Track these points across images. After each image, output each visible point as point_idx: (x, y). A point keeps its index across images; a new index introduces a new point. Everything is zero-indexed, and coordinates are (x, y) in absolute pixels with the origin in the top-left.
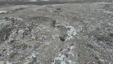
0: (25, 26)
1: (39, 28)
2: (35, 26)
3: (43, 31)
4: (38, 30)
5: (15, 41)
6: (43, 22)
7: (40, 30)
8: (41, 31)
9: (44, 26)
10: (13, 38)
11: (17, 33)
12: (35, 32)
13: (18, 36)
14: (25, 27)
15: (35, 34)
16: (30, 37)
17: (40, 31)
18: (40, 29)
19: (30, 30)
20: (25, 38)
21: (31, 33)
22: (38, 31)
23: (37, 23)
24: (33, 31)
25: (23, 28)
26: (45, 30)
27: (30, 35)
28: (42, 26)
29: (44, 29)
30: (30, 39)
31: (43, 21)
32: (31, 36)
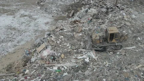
0: (105, 5)
1: (124, 14)
2: (119, 8)
3: (128, 21)
4: (120, 17)
5: (78, 23)
6: (138, 6)
7: (123, 17)
8: (125, 20)
9: (137, 13)
10: (79, 17)
11: (87, 11)
12: (113, 18)
13: (86, 17)
14: (103, 7)
15: (111, 22)
16: (100, 24)
17: (123, 19)
18: (125, 17)
19: (107, 13)
20: (92, 23)
21: (106, 17)
22: (119, 19)
23: (126, 6)
24: (110, 15)
25: (100, 7)
26: (133, 21)
27: (102, 21)
28: (132, 11)
29: (132, 19)
30: (98, 28)
31: (139, 4)
32: (103, 23)
